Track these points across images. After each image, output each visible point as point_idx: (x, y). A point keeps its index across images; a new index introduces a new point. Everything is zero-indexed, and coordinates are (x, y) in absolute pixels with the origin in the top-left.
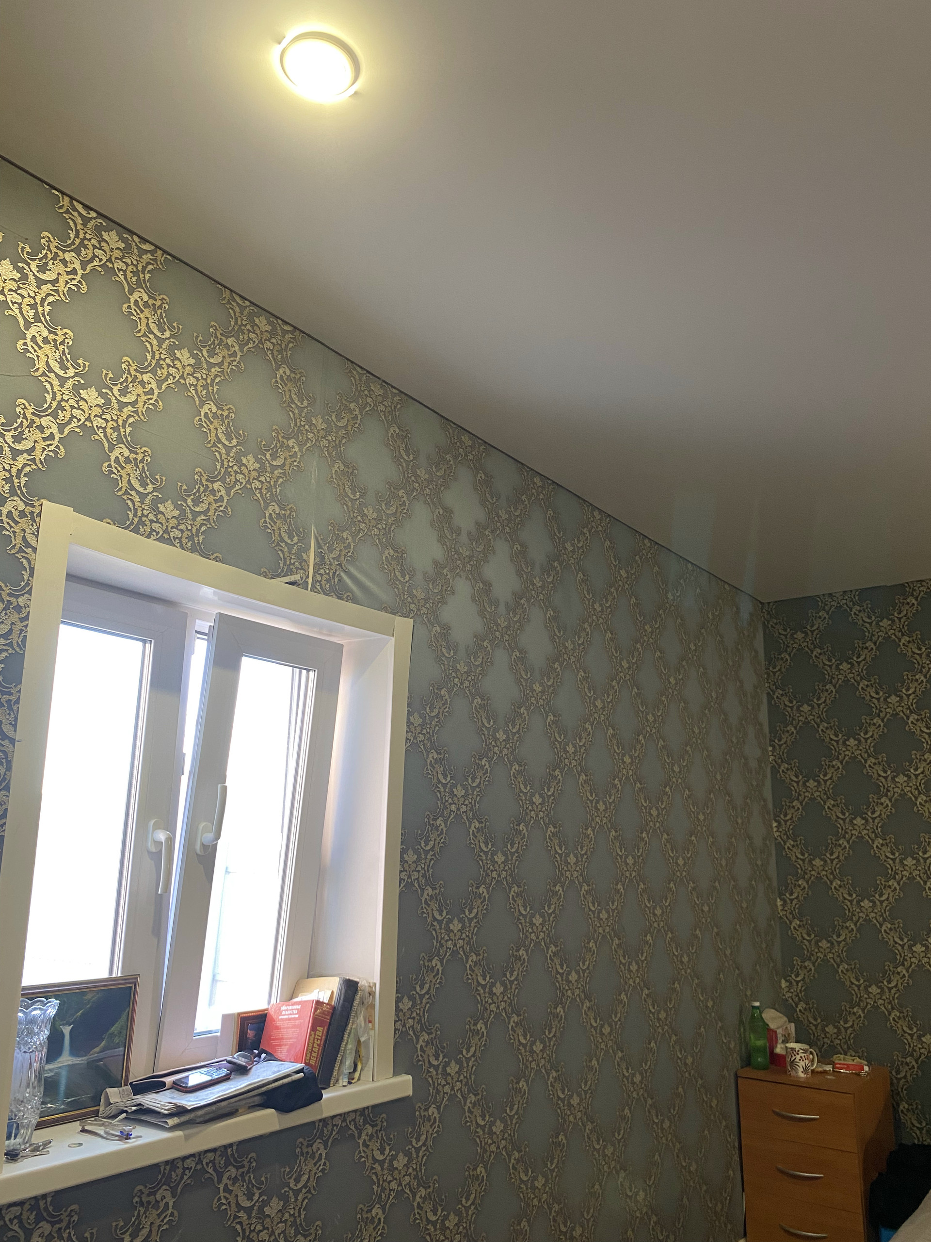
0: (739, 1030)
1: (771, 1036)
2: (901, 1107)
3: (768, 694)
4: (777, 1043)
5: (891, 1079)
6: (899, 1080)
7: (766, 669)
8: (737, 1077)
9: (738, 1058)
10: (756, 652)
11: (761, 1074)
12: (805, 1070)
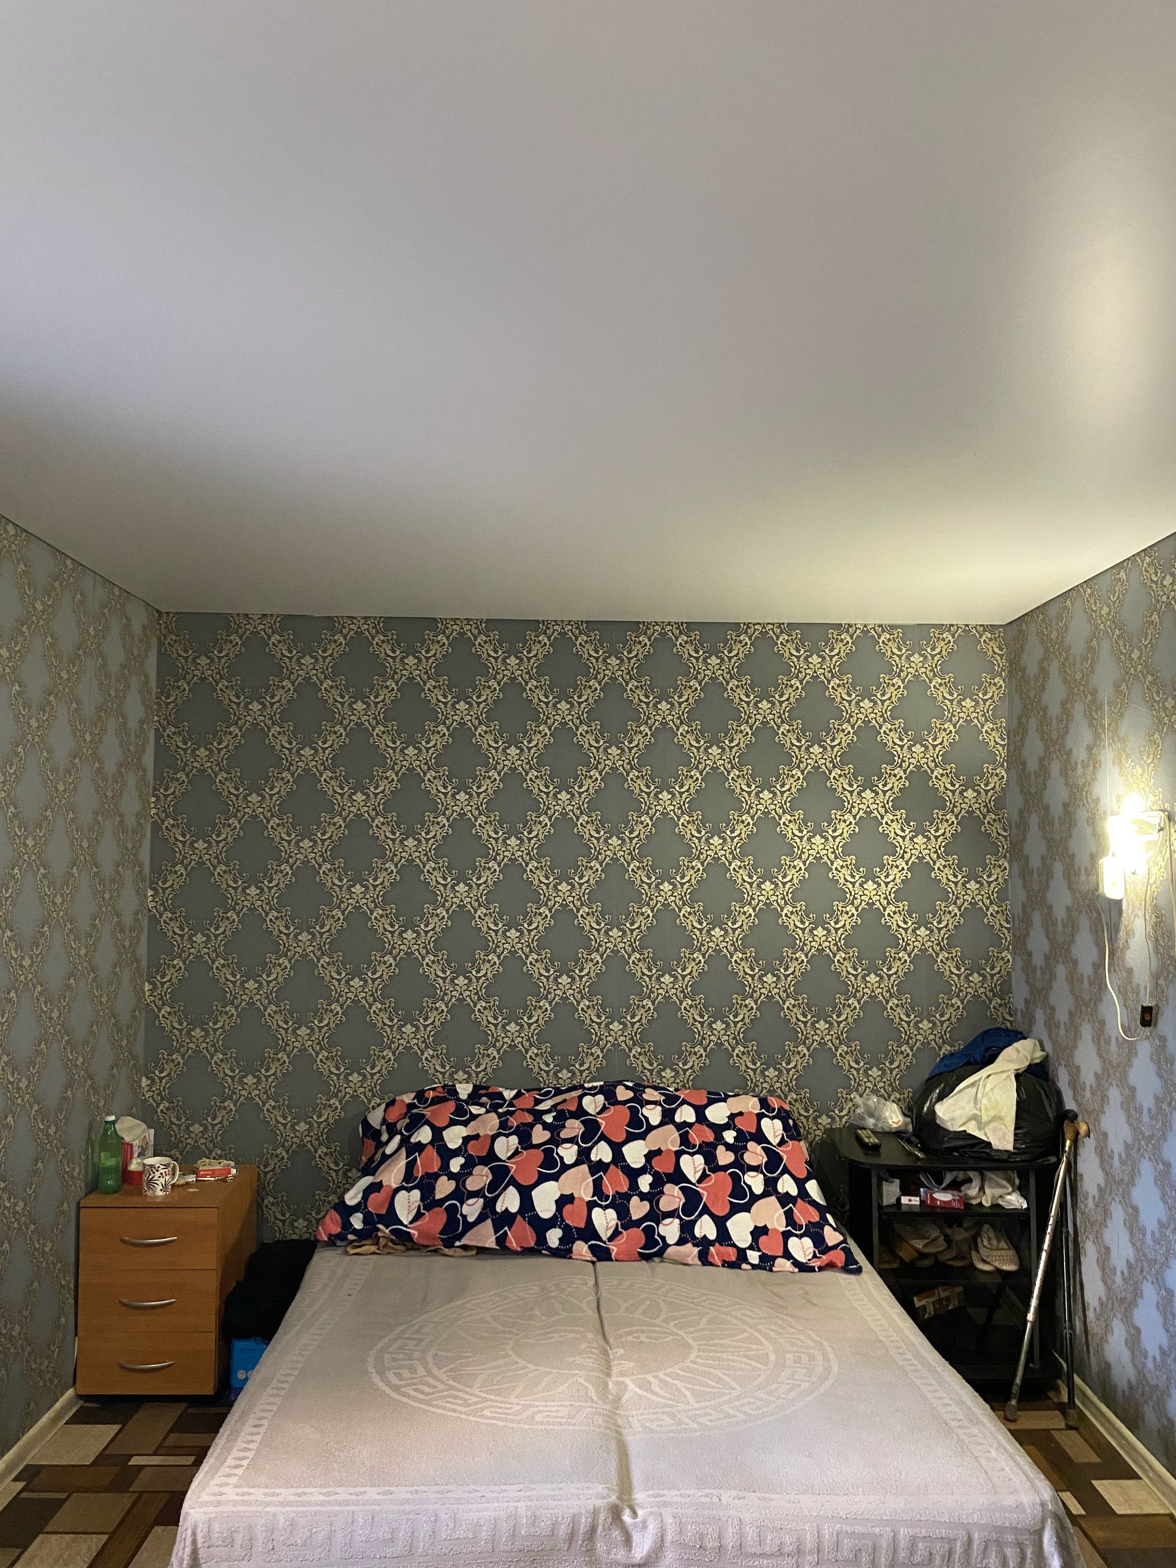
0: (87, 1150)
1: (125, 1150)
2: (266, 1202)
3: (157, 730)
4: (131, 1158)
5: (259, 1174)
6: (266, 1174)
7: (157, 698)
8: (79, 1208)
9: (83, 1185)
10: (147, 676)
11: (108, 1200)
12: (164, 1188)
